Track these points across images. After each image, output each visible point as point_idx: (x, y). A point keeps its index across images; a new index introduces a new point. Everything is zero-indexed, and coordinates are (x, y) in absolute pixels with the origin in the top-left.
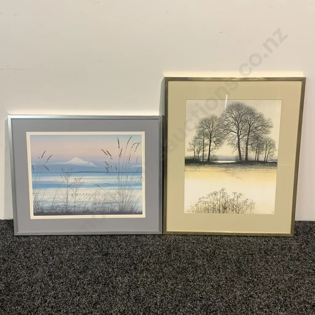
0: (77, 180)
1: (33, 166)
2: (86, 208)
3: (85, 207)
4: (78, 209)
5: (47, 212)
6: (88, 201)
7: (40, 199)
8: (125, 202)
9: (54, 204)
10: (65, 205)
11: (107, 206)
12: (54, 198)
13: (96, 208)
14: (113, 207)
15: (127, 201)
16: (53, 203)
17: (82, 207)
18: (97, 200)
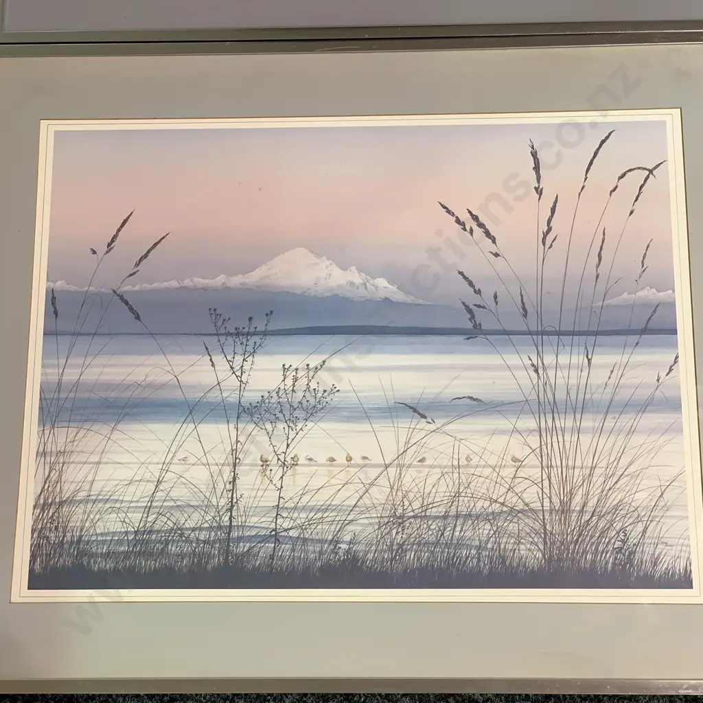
0: (295, 379)
1: (54, 298)
2: (344, 546)
3: (335, 542)
4: (293, 550)
5: (110, 565)
6: (355, 506)
7: (73, 487)
8: (582, 511)
9: (151, 518)
10: (220, 527)
11: (468, 534)
12: (159, 482)
13: (401, 546)
14: (508, 543)
15: (592, 503)
16: (148, 509)
17: (321, 541)
18: (411, 496)
